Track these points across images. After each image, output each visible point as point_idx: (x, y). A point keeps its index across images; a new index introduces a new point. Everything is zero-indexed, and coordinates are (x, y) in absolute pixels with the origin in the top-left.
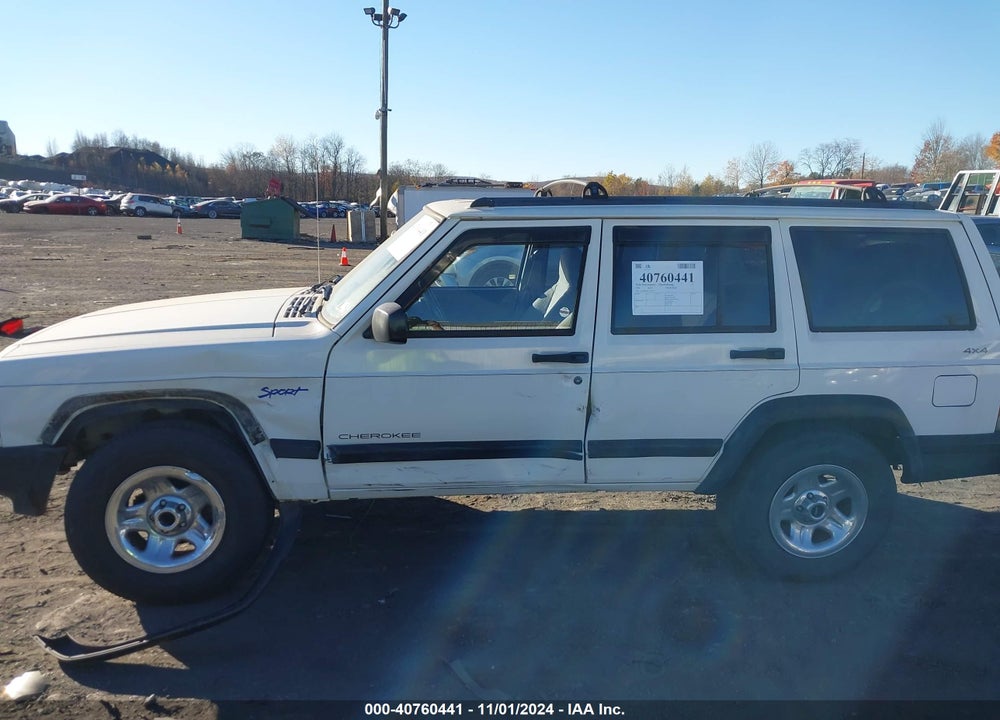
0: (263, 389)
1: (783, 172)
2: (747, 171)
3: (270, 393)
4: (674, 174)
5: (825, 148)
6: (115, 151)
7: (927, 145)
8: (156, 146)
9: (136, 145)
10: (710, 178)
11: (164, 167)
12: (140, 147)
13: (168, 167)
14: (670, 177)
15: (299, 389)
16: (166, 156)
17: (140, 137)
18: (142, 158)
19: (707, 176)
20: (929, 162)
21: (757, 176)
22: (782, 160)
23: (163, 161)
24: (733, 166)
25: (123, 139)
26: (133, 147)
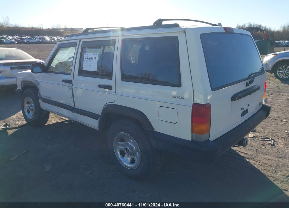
6: (248, 28)
8: (260, 26)
9: (254, 26)
11: (261, 32)
12: (255, 27)
13: (262, 32)
16: (263, 29)
17: (255, 24)
18: (254, 30)
23: (261, 30)
25: (250, 25)
26: (253, 27)
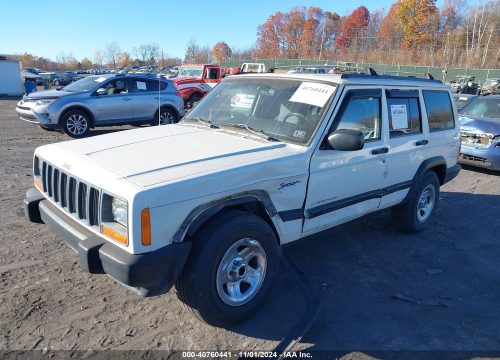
0: (281, 185)
1: (124, 58)
2: (106, 57)
3: (284, 186)
4: (65, 56)
5: (143, 47)
7: (189, 49)
10: (86, 59)
14: (63, 58)
15: (297, 182)
19: (84, 58)
20: (191, 57)
21: (111, 59)
22: (123, 52)
24: (98, 53)
